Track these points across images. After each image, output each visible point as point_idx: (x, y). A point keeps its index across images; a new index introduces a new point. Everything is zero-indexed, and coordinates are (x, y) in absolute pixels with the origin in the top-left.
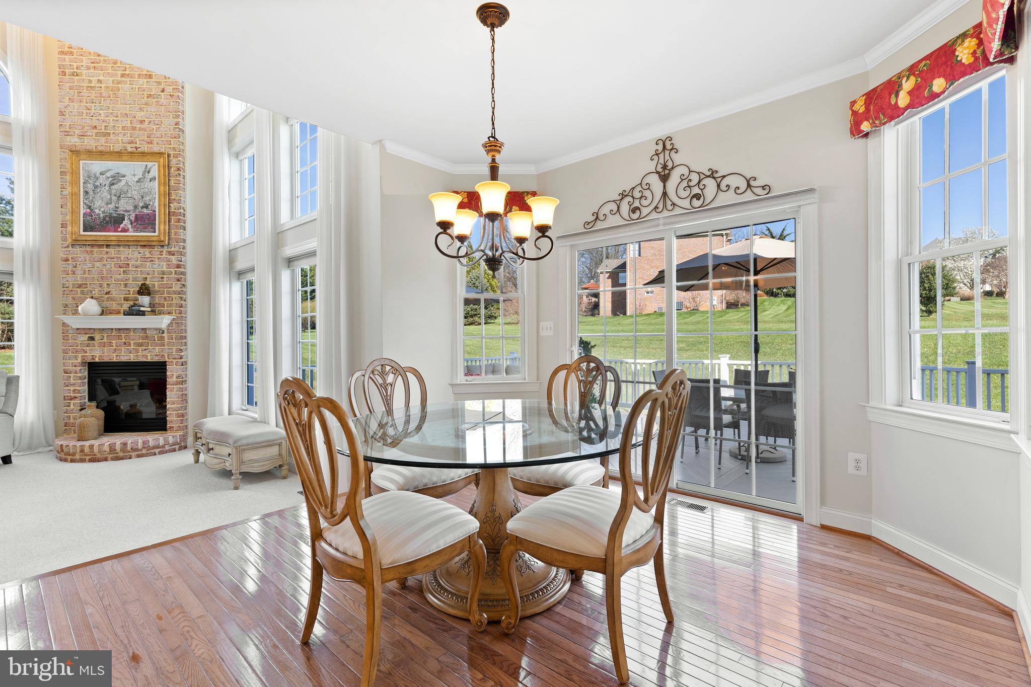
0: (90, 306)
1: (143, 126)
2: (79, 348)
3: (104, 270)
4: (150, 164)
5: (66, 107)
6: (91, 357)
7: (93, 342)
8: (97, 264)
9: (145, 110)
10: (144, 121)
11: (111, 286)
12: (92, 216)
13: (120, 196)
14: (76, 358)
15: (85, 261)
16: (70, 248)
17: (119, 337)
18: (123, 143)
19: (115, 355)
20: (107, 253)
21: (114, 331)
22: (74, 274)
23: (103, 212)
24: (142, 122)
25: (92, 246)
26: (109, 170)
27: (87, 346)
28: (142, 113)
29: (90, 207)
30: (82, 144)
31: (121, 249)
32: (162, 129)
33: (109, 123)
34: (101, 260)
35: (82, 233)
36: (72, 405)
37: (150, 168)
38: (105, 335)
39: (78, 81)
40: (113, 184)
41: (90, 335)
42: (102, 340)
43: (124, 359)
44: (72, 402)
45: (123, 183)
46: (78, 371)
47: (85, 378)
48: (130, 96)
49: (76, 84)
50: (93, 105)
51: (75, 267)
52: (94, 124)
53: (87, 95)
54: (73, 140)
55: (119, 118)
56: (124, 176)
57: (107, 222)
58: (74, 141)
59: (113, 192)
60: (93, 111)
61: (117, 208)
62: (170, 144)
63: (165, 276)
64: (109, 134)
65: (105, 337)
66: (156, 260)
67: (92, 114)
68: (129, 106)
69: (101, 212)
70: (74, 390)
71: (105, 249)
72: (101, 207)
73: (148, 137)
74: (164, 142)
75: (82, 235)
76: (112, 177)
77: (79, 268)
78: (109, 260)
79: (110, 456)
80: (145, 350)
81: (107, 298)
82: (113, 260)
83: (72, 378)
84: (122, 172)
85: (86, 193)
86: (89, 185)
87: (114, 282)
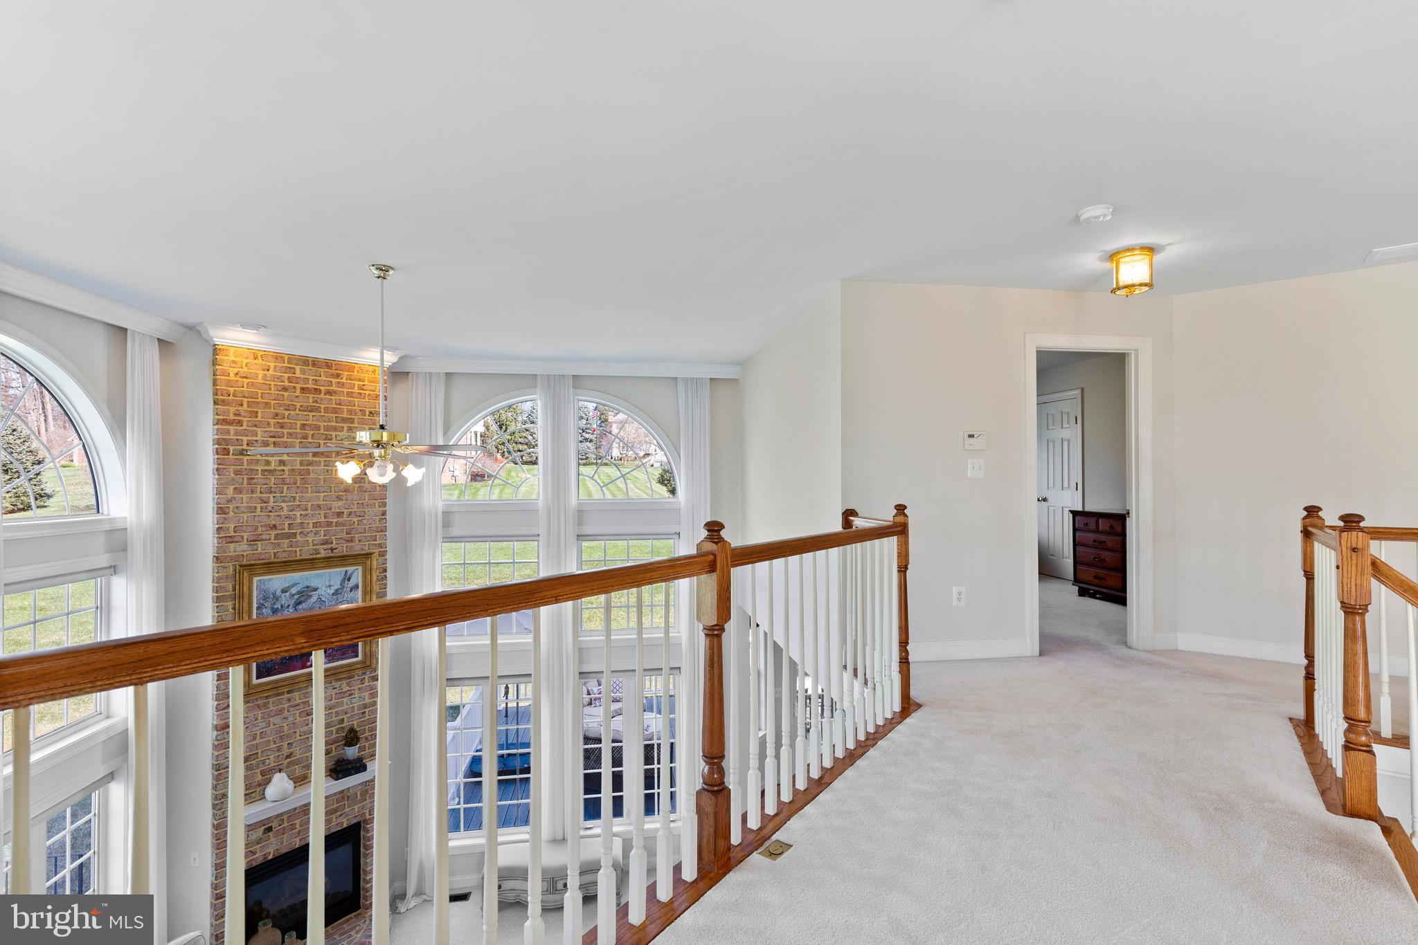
0: (280, 783)
1: (340, 520)
3: (285, 725)
4: (350, 569)
5: (229, 501)
6: (263, 857)
7: (268, 833)
8: (274, 720)
9: (344, 498)
10: (343, 513)
11: (293, 745)
15: (256, 720)
18: (314, 545)
19: (297, 839)
20: (289, 700)
24: (340, 514)
26: (294, 585)
27: (259, 843)
28: (340, 503)
30: (255, 552)
32: (365, 521)
33: (294, 519)
34: (280, 712)
35: (255, 681)
37: (351, 574)
38: (286, 817)
39: (249, 462)
40: (300, 603)
41: (267, 826)
42: (281, 825)
45: (314, 598)
48: (325, 481)
49: (245, 466)
50: (271, 496)
52: (273, 522)
53: (264, 482)
54: (239, 549)
55: (309, 512)
56: (316, 590)
58: (242, 548)
60: (271, 504)
62: (376, 540)
63: (367, 710)
64: (294, 535)
65: (285, 819)
66: (356, 692)
67: (270, 509)
68: (322, 495)
71: (286, 697)
73: (347, 533)
74: (368, 538)
75: (255, 686)
76: (298, 593)
78: (292, 709)
80: (341, 815)
81: (289, 763)
82: (298, 707)
84: (314, 584)
86: (264, 610)
87: (300, 738)
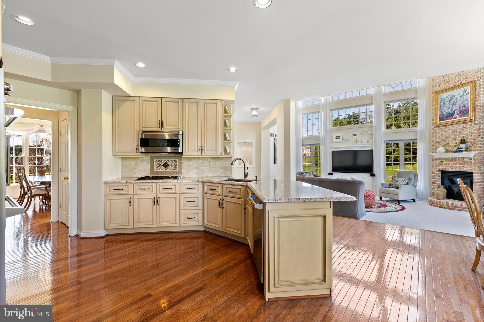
0: (441, 149)
1: (463, 73)
2: (437, 165)
3: (447, 135)
6: (442, 169)
7: (442, 163)
8: (444, 133)
11: (449, 141)
12: (442, 115)
13: (453, 105)
14: (436, 168)
15: (440, 132)
16: (435, 128)
17: (453, 161)
18: (455, 83)
19: (450, 168)
20: (448, 128)
21: (450, 159)
22: (436, 137)
23: (447, 112)
25: (443, 126)
26: (449, 95)
27: (440, 164)
29: (442, 112)
30: (440, 88)
31: (454, 125)
33: (450, 77)
34: (446, 131)
35: (439, 122)
36: (435, 186)
37: (466, 89)
38: (447, 160)
40: (451, 100)
41: (441, 160)
42: (446, 162)
43: (454, 170)
44: (435, 185)
45: (455, 99)
46: (437, 173)
47: (440, 176)
51: (436, 135)
52: (444, 79)
57: (448, 116)
58: (437, 88)
59: (451, 103)
61: (452, 109)
62: (476, 76)
63: (473, 135)
64: (450, 81)
65: (447, 161)
66: (469, 128)
69: (446, 113)
70: (436, 181)
71: (447, 127)
72: (446, 110)
73: (466, 76)
74: (473, 76)
75: (439, 123)
76: (450, 98)
77: (438, 135)
78: (449, 131)
79: (447, 207)
80: (463, 167)
81: (448, 146)
82: (450, 130)
83: (435, 176)
84: (454, 95)
85: (441, 106)
86: (442, 103)
87: (451, 139)
